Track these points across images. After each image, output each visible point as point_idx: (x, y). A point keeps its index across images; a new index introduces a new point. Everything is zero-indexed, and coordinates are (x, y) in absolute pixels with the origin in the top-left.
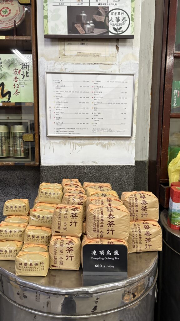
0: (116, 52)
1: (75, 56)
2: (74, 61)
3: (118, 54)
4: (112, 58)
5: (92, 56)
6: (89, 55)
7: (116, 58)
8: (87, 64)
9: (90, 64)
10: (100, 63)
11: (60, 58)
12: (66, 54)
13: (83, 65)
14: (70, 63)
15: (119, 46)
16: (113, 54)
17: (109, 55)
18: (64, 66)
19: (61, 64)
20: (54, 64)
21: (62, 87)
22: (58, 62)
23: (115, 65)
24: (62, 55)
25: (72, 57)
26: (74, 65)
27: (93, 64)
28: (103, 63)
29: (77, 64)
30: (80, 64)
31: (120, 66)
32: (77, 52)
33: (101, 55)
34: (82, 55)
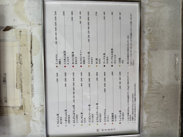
0: (13, 30)
1: (22, 92)
2: (29, 93)
3: (16, 28)
4: (21, 36)
5: (21, 67)
6: (19, 71)
7: (22, 31)
8: (32, 74)
9: (32, 70)
10: (30, 54)
11: (25, 113)
12: (20, 105)
13: (34, 80)
14: (33, 99)
15: (5, 26)
16: (16, 35)
17: (18, 41)
18: (36, 108)
19: (35, 112)
20: (34, 122)
21: (68, 114)
22: (31, 117)
23: (31, 31)
24: (21, 110)
25: (24, 96)
26: (35, 93)
27: (32, 65)
28: (30, 50)
29: (32, 88)
30: (32, 85)
31: (34, 24)
32: (17, 88)
33: (19, 53)
34: (20, 82)
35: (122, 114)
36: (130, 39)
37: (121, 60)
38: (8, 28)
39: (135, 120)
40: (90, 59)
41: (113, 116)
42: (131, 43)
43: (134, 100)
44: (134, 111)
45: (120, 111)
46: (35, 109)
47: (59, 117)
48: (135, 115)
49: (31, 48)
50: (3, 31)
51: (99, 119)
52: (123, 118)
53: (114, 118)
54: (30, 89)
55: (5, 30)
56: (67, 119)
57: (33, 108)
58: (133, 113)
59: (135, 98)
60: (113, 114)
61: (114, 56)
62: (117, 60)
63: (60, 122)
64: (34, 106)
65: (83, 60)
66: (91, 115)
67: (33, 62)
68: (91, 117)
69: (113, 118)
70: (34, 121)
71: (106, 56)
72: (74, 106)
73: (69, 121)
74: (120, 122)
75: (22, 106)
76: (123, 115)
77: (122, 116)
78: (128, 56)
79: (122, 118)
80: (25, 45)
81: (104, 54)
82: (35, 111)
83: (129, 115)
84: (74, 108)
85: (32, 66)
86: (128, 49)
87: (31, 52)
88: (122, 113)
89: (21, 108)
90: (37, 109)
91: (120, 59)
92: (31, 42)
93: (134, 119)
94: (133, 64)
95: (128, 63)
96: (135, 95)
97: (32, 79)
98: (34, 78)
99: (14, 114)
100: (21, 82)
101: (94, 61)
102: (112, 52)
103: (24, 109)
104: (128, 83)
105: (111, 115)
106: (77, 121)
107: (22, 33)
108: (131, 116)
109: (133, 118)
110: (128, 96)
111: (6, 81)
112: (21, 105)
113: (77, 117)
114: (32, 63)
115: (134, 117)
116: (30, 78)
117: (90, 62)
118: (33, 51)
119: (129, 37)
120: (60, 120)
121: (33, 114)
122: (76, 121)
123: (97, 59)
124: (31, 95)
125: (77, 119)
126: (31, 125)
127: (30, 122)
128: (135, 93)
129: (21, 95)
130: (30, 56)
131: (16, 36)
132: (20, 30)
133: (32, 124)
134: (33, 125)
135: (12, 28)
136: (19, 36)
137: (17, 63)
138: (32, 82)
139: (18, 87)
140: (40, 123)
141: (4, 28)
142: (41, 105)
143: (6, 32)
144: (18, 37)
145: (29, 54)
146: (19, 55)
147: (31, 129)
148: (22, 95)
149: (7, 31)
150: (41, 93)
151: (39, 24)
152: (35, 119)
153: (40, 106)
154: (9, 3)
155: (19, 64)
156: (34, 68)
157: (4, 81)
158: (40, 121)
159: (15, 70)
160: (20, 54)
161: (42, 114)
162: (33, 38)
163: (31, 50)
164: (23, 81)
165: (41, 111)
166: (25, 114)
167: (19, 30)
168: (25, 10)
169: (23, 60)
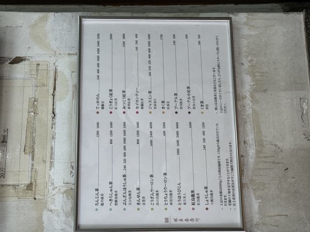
0: (27, 62)
1: (33, 160)
2: (45, 162)
3: (32, 59)
4: (39, 72)
5: (35, 119)
6: (32, 125)
7: (40, 63)
8: (54, 129)
9: (54, 124)
10: (52, 99)
11: (37, 197)
12: (27, 182)
13: (56, 140)
14: (51, 173)
15: (14, 57)
16: (31, 70)
17: (33, 79)
18: (56, 188)
19: (53, 196)
20: (51, 213)
21: (114, 190)
22: (46, 203)
23: (56, 64)
24: (29, 191)
25: (36, 167)
26: (55, 161)
27: (55, 115)
28: (52, 92)
29: (52, 154)
30: (52, 148)
31: (60, 54)
32: (25, 154)
33: (33, 96)
34: (32, 142)
35: (209, 193)
36: (217, 72)
37: (204, 104)
38: (18, 60)
39: (234, 205)
40: (153, 101)
41: (193, 196)
42: (219, 79)
43: (230, 169)
44: (231, 188)
45: (206, 188)
46: (53, 189)
47: (99, 194)
48: (234, 195)
49: (55, 89)
50: (10, 63)
51: (168, 199)
52: (212, 201)
53: (196, 199)
54: (49, 155)
55: (12, 63)
56: (113, 199)
57: (51, 188)
58: (229, 192)
59: (232, 166)
60: (193, 192)
61: (191, 98)
62: (198, 104)
63: (100, 202)
64: (53, 184)
65: (140, 103)
66: (155, 193)
67: (57, 112)
68: (155, 196)
69: (193, 199)
70: (51, 211)
71: (179, 97)
72: (124, 176)
73: (116, 201)
74: (207, 206)
75: (31, 184)
76: (212, 194)
77: (209, 196)
78: (216, 98)
79: (209, 199)
80: (44, 85)
81: (176, 94)
82: (54, 192)
83: (223, 195)
84: (125, 179)
85: (53, 118)
86: (215, 88)
87: (54, 95)
88: (209, 190)
89: (30, 187)
90: (56, 190)
91: (202, 102)
92: (55, 80)
93: (232, 203)
94: (224, 109)
95: (216, 109)
96: (231, 161)
97: (53, 138)
98: (56, 137)
99: (16, 199)
100: (34, 143)
101: (159, 105)
102: (189, 92)
103: (34, 189)
104: (218, 141)
105: (191, 194)
106: (130, 201)
107: (40, 68)
108: (227, 197)
109: (230, 201)
110: (219, 162)
111: (6, 142)
112: (29, 182)
113: (130, 195)
114: (53, 113)
115: (232, 200)
116: (50, 136)
117: (153, 106)
118: (57, 93)
119: (216, 69)
120: (100, 199)
121: (49, 199)
122: (127, 202)
123: (163, 102)
124: (48, 164)
125: (130, 198)
126: (45, 219)
127: (44, 213)
128: (231, 158)
129: (30, 165)
130: (52, 102)
131: (31, 72)
132: (38, 63)
133: (46, 216)
134: (48, 219)
135: (24, 60)
136: (36, 71)
137: (29, 112)
138: (53, 143)
139: (28, 150)
140: (62, 214)
141: (11, 60)
142: (65, 182)
143: (15, 65)
144: (34, 72)
145: (49, 99)
146: (33, 99)
147: (44, 227)
148: (33, 165)
149: (16, 63)
150: (67, 161)
151: (69, 54)
152: (52, 207)
153: (63, 185)
154: (23, 23)
155: (33, 113)
156: (56, 121)
157: (3, 142)
158: (61, 211)
159: (25, 122)
160: (35, 98)
161: (65, 198)
162: (59, 74)
163: (54, 92)
164: (37, 141)
165: (65, 192)
166: (35, 199)
167: (36, 63)
168: (48, 33)
169: (39, 108)
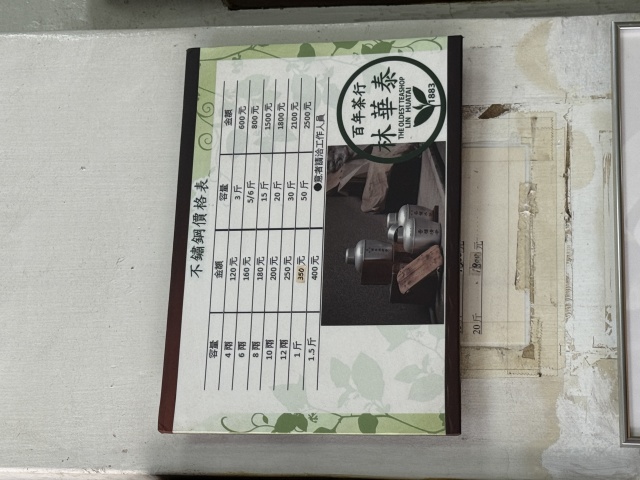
0: (512, 114)
1: (532, 300)
2: (555, 305)
3: (522, 109)
4: (537, 132)
5: (531, 222)
6: (527, 235)
7: (538, 116)
8: (569, 243)
9: (569, 232)
10: (564, 184)
12: (525, 343)
13: (575, 263)
14: (569, 325)
15: (488, 105)
16: (521, 130)
17: (527, 146)
18: (580, 355)
20: (571, 403)
22: (562, 384)
23: (569, 117)
25: (539, 313)
26: (575, 304)
27: (570, 216)
28: (564, 170)
29: (568, 289)
30: (568, 278)
31: (576, 97)
32: (517, 289)
33: (528, 180)
34: (528, 267)
38: (495, 111)
46: (574, 357)
49: (568, 165)
50: (481, 117)
54: (562, 291)
55: (485, 116)
57: (570, 354)
64: (572, 347)
67: (573, 209)
70: (571, 398)
75: (531, 346)
80: (547, 158)
82: (576, 363)
85: (568, 221)
87: (566, 178)
89: (529, 352)
90: (580, 359)
92: (568, 148)
97: (569, 259)
98: (575, 256)
99: (504, 373)
100: (532, 268)
103: (537, 357)
107: (538, 124)
111: (481, 267)
112: (528, 344)
114: (568, 212)
116: (562, 256)
118: (572, 173)
121: (567, 376)
124: (562, 309)
126: (561, 413)
127: (558, 402)
129: (528, 311)
130: (564, 190)
131: (521, 133)
132: (533, 115)
134: (567, 414)
135: (507, 110)
136: (530, 131)
137: (521, 210)
138: (569, 270)
139: (521, 282)
140: (593, 406)
141: (484, 111)
142: (596, 344)
143: (491, 121)
144: (527, 133)
145: (558, 185)
146: (527, 185)
147: (559, 429)
148: (532, 310)
149: (493, 117)
150: (597, 304)
151: (593, 97)
152: (574, 392)
154: (503, 40)
155: (528, 212)
156: (574, 227)
157: (475, 265)
158: (592, 399)
159: (514, 230)
160: (530, 183)
161: (598, 376)
162: (575, 136)
163: (567, 172)
164: (538, 264)
165: (596, 363)
166: (540, 375)
167: (530, 115)
168: (551, 58)
169: (540, 203)
